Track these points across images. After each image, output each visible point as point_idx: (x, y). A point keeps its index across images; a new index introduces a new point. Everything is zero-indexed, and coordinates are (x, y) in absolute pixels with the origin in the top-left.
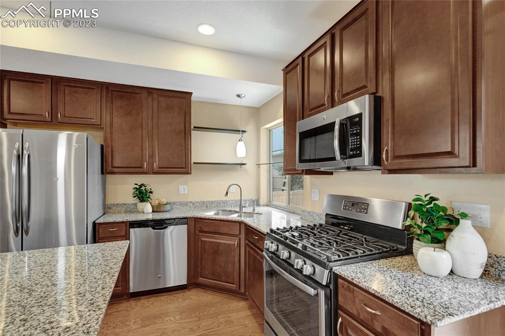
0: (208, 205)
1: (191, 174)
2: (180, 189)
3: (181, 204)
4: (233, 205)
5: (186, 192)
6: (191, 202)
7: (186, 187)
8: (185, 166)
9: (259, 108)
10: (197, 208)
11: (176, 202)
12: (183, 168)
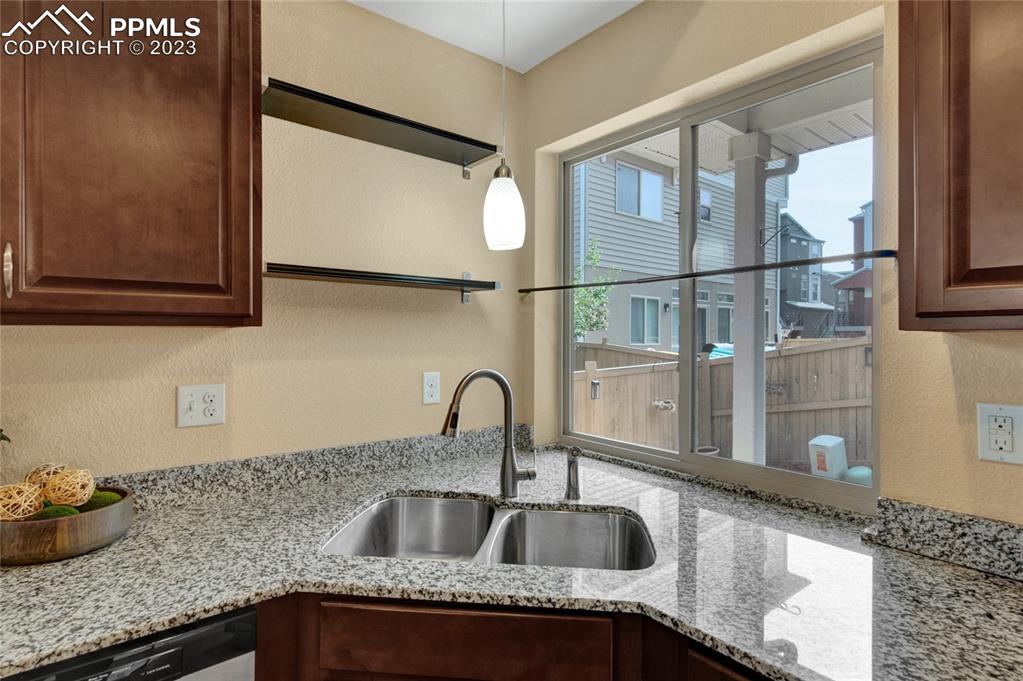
0: (333, 470)
1: (259, 324)
2: (183, 405)
3: (188, 478)
4: (433, 458)
5: (221, 415)
6: (246, 464)
7: (220, 391)
8: (228, 276)
9: (524, 75)
10: (276, 488)
11: (162, 474)
12: (214, 289)
